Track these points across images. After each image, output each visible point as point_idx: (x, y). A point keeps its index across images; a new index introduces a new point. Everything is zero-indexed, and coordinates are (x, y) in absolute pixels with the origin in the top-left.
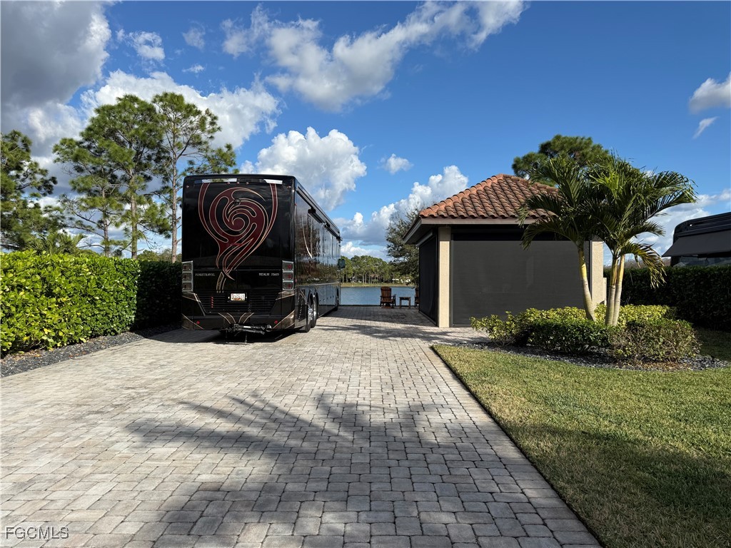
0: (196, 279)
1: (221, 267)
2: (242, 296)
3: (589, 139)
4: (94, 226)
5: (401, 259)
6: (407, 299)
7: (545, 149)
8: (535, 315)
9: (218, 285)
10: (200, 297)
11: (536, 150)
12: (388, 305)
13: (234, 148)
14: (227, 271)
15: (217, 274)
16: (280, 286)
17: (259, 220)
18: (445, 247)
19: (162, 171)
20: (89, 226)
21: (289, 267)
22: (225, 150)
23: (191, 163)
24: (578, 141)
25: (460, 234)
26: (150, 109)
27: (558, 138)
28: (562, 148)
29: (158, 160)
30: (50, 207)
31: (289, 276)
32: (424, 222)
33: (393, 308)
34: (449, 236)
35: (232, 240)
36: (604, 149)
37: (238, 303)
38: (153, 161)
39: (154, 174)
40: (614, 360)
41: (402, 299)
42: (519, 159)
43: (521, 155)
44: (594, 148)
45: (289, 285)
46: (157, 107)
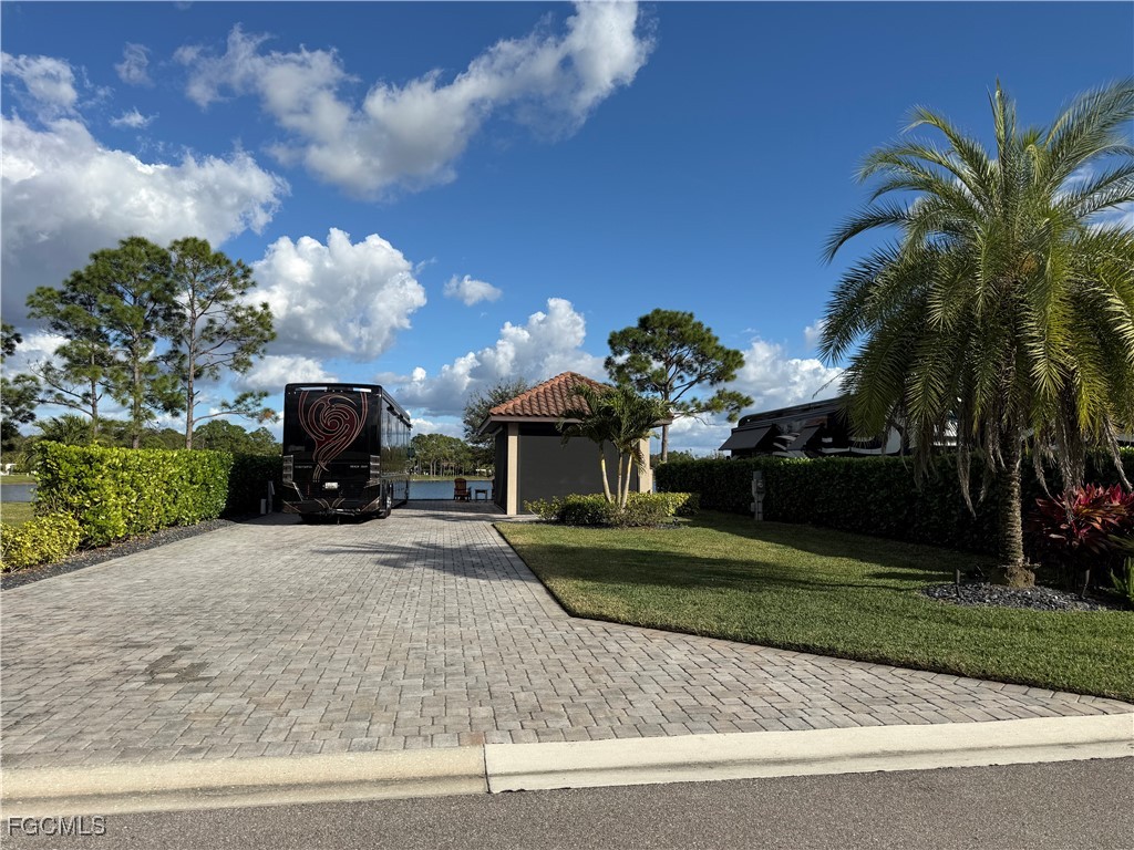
0: (295, 471)
1: (317, 460)
2: (335, 485)
3: (691, 315)
4: (78, 400)
5: (481, 445)
6: (484, 491)
7: (644, 323)
8: (574, 498)
9: (315, 475)
10: (298, 486)
11: (635, 324)
12: (462, 499)
13: (271, 309)
14: (323, 465)
15: (314, 466)
16: (368, 476)
17: (351, 423)
18: (513, 441)
19: (172, 331)
20: (72, 401)
21: (376, 461)
22: (259, 309)
23: (212, 321)
24: (679, 316)
25: (526, 430)
26: (164, 258)
27: (657, 312)
28: (662, 324)
29: (167, 317)
30: (23, 376)
31: (376, 468)
32: (493, 419)
33: (468, 501)
34: (517, 432)
35: (328, 438)
36: (705, 327)
37: (331, 491)
38: (159, 319)
39: (161, 335)
40: (608, 526)
41: (477, 491)
42: (615, 333)
43: (618, 329)
44: (694, 326)
45: (376, 476)
46: (174, 256)
